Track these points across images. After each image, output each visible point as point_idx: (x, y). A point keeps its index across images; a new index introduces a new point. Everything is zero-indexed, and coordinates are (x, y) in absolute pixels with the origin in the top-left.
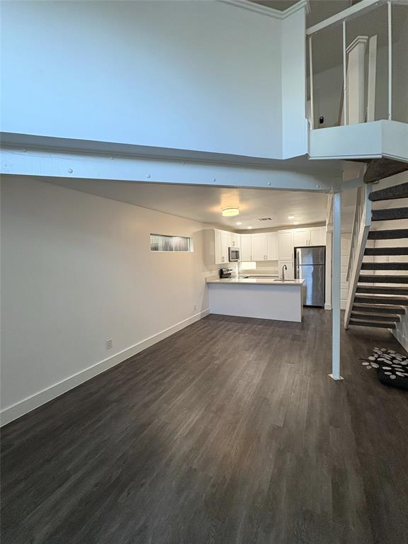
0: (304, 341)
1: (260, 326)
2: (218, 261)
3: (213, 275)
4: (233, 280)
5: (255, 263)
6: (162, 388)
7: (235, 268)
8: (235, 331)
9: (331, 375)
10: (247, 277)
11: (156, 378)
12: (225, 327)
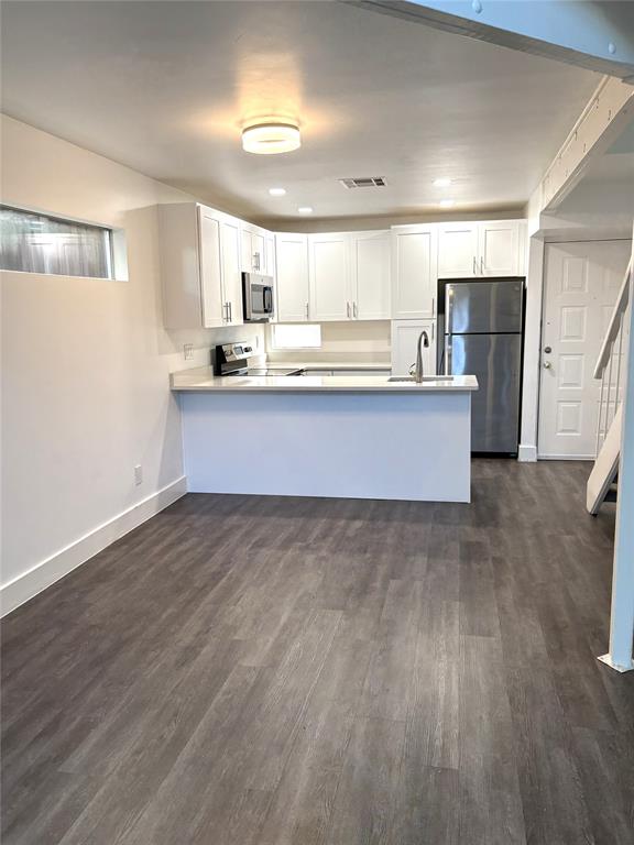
0: (498, 562)
1: (358, 524)
2: (214, 319)
3: (193, 368)
4: (255, 382)
5: (318, 326)
6: (65, 796)
7: (256, 343)
8: (286, 545)
9: (607, 659)
10: (299, 373)
11: (31, 759)
12: (248, 534)
